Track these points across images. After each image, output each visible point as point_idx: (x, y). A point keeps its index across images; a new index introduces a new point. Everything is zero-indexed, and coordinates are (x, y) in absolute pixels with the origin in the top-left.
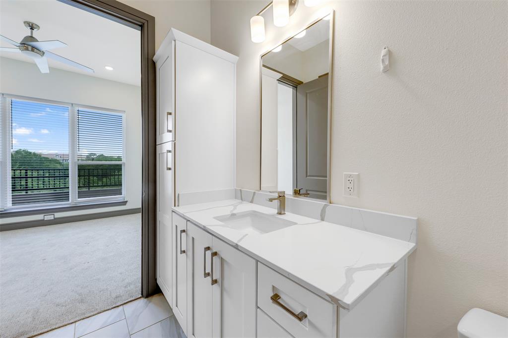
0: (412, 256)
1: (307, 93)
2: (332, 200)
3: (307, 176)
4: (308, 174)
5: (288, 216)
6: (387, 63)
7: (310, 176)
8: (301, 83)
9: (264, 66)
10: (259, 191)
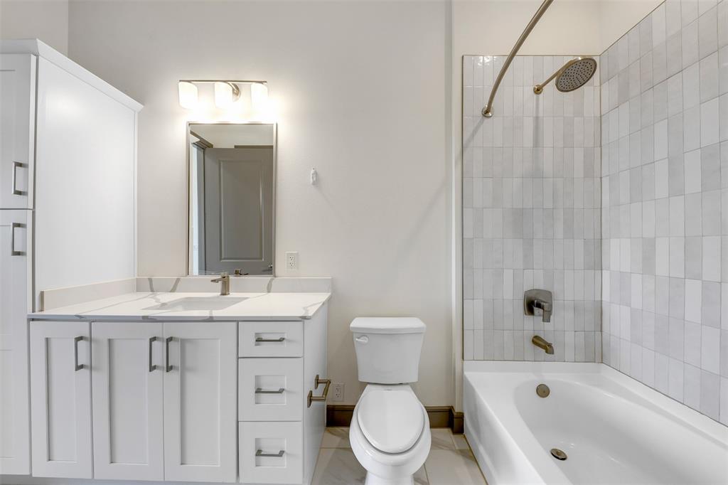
0: (329, 300)
1: (219, 161)
2: (277, 275)
3: (221, 259)
4: (223, 257)
5: (232, 295)
6: (315, 179)
7: (224, 259)
8: (211, 146)
9: (192, 133)
10: (186, 276)
